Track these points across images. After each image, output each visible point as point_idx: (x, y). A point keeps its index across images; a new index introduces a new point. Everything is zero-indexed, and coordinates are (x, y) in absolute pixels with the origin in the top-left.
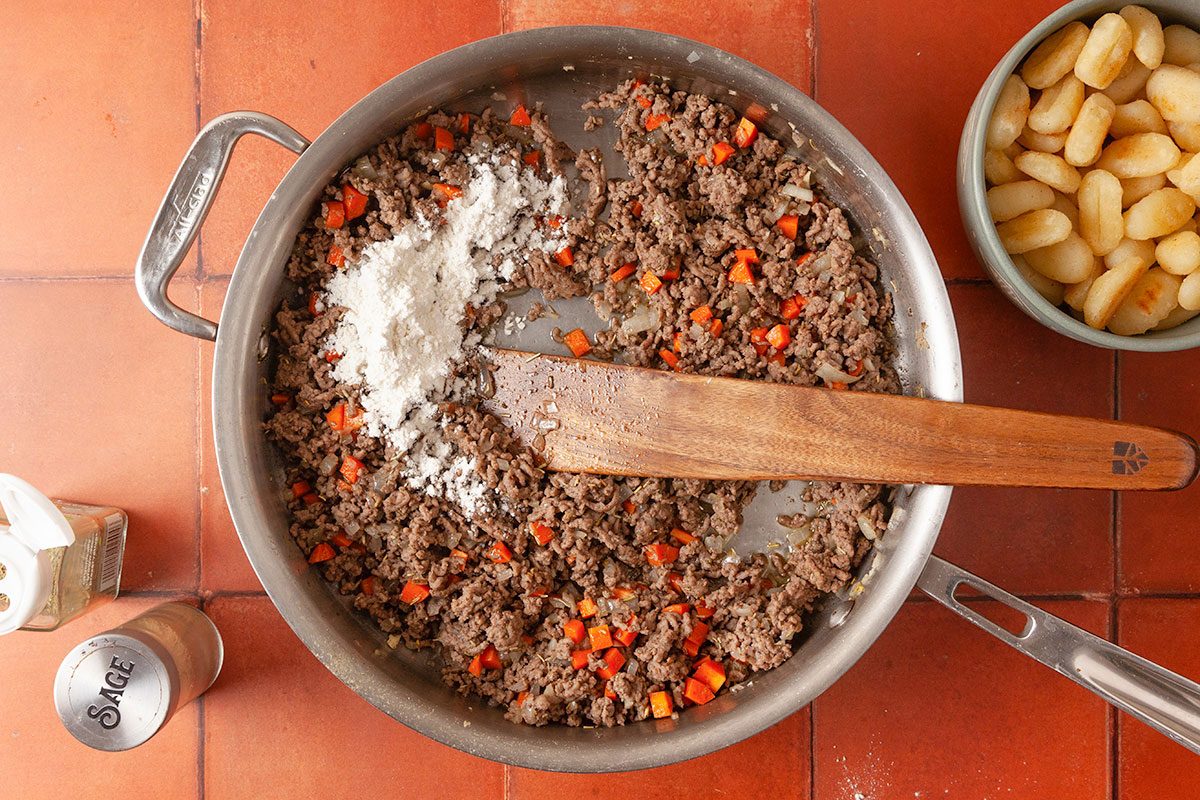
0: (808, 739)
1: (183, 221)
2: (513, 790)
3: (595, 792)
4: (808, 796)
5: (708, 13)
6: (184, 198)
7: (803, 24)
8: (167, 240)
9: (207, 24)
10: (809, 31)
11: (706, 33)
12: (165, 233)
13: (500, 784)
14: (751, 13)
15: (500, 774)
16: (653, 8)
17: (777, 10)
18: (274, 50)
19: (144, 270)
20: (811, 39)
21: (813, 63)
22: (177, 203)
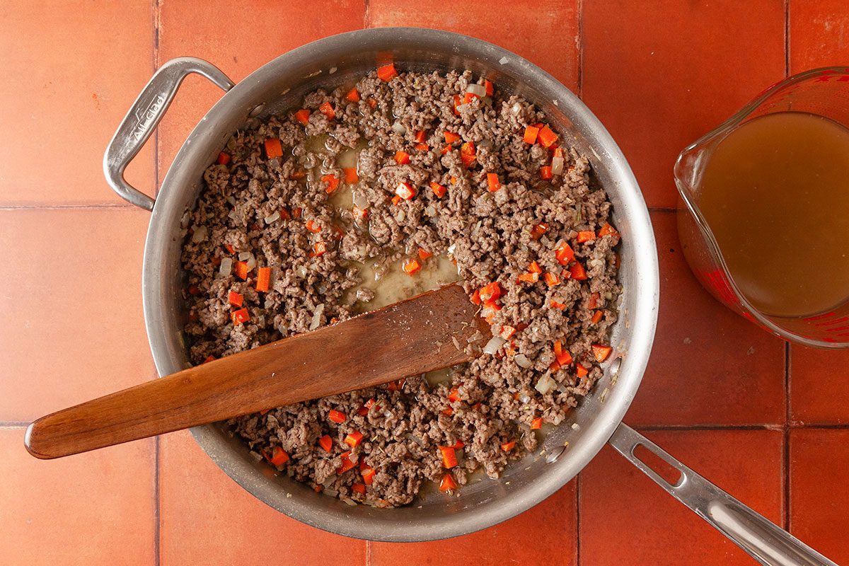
0: (576, 525)
1: (140, 127)
2: (373, 560)
3: (429, 561)
4: (576, 564)
5: (507, 24)
6: (144, 111)
7: (573, 33)
8: (128, 139)
9: (162, 32)
10: (577, 37)
11: (506, 38)
12: (128, 133)
13: (363, 556)
14: (537, 25)
15: (363, 549)
16: (469, 21)
17: (555, 23)
18: (208, 50)
19: (110, 157)
20: (578, 43)
21: (580, 59)
22: (138, 114)
